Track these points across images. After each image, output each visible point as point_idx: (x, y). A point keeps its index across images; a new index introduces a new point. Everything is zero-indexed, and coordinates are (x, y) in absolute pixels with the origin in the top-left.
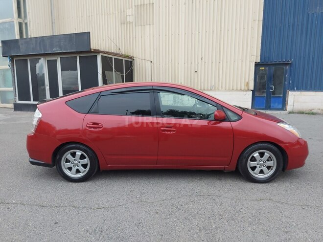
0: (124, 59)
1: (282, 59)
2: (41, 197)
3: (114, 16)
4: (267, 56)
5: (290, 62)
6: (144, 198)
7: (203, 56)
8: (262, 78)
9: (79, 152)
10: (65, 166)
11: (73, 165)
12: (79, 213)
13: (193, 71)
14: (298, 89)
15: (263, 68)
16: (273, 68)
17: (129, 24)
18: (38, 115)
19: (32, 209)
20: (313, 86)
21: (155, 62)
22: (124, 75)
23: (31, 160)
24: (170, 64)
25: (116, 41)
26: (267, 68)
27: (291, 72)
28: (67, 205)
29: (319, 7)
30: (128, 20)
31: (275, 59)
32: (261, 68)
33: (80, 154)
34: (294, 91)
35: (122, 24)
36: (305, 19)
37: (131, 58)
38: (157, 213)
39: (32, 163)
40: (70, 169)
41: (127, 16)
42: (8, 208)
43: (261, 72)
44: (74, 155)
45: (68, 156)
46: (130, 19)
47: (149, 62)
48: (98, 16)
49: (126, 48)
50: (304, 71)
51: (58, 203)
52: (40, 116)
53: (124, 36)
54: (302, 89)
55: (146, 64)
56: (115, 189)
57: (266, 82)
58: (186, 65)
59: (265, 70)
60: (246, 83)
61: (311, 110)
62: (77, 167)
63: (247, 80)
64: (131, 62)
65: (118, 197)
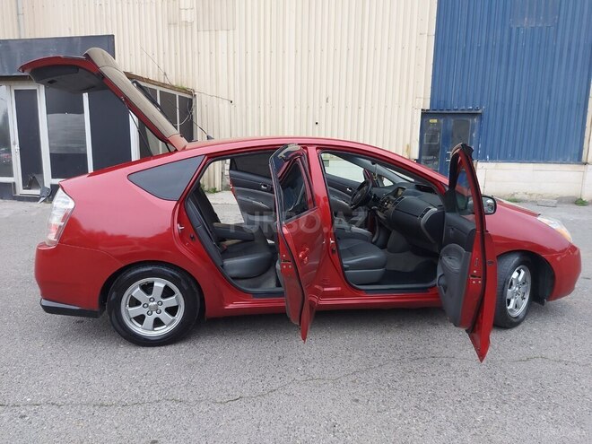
0: (178, 94)
1: (466, 105)
2: (88, 384)
3: (154, 8)
4: (442, 98)
5: (480, 112)
6: (313, 371)
7: (330, 94)
8: (433, 138)
9: (158, 282)
10: (128, 312)
11: (147, 309)
12: (193, 415)
13: (311, 123)
14: (493, 158)
15: (435, 121)
16: (451, 121)
17: (186, 26)
18: (63, 203)
19: (80, 413)
20: (516, 154)
21: (237, 102)
22: (178, 124)
23: (46, 303)
24: (268, 107)
25: (158, 58)
26: (442, 121)
27: (481, 129)
28: (157, 398)
29: (528, 18)
30: (183, 19)
31: (455, 105)
32: (431, 121)
33: (163, 286)
34: (486, 161)
35: (169, 24)
36: (506, 36)
37: (190, 93)
38: (357, 401)
39: (48, 309)
40: (140, 319)
41: (180, 9)
42: (22, 417)
43: (431, 128)
44: (148, 288)
45: (136, 291)
46: (188, 16)
47: (226, 103)
48: (120, 5)
49: (179, 73)
50: (502, 128)
51: (136, 396)
52: (71, 205)
53: (176, 50)
54: (499, 159)
55: (220, 105)
56: (245, 355)
57: (438, 145)
58: (298, 111)
59: (438, 124)
60: (406, 148)
61: (513, 195)
62: (155, 315)
63: (408, 142)
64: (191, 100)
65: (259, 373)
